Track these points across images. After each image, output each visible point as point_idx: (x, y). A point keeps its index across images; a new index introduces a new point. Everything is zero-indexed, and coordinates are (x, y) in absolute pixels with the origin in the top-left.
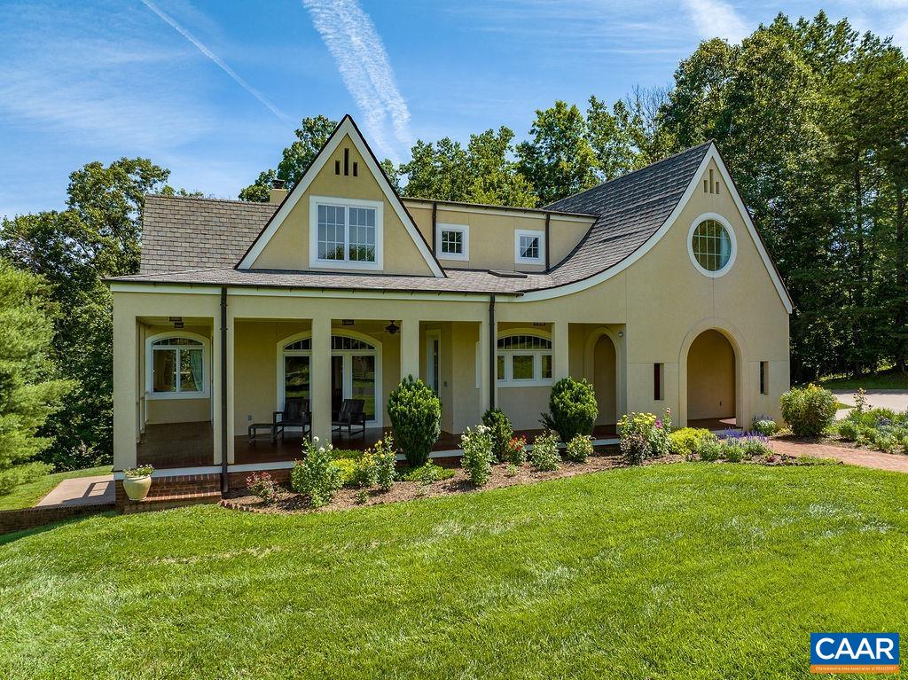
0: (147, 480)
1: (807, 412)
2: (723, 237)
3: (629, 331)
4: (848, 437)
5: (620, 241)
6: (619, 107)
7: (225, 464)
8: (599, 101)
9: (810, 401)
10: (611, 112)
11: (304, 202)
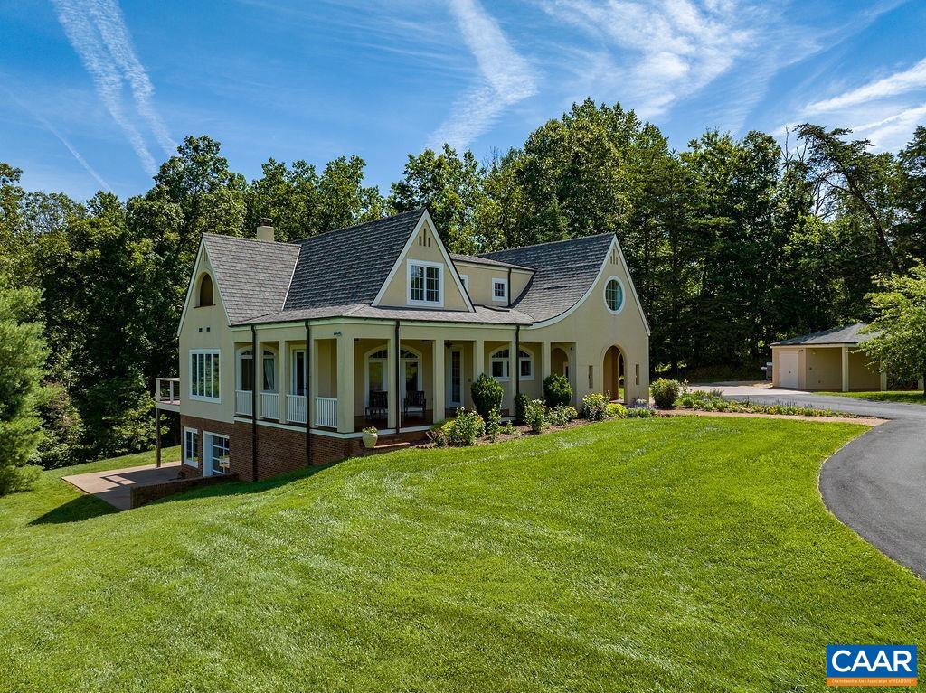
0: (376, 435)
1: (668, 393)
2: (618, 290)
3: (578, 348)
4: (688, 405)
5: (563, 290)
6: (469, 156)
7: (397, 428)
8: (451, 148)
9: (669, 386)
10: (462, 160)
11: (404, 263)
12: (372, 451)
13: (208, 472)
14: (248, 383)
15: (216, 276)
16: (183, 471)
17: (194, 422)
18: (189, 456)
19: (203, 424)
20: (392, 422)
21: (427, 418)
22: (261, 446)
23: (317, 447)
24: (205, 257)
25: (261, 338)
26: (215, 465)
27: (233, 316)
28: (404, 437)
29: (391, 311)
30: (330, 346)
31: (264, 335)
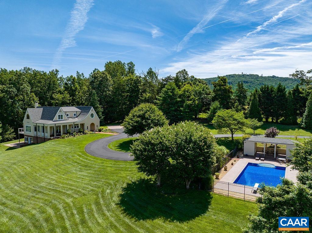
1: (101, 129)
2: (93, 115)
3: (85, 124)
5: (84, 115)
11: (57, 115)
12: (52, 139)
13: (29, 143)
14: (36, 130)
15: (30, 115)
16: (25, 143)
17: (26, 136)
18: (26, 141)
19: (28, 136)
20: (55, 136)
21: (60, 135)
22: (38, 139)
23: (45, 139)
24: (28, 112)
25: (37, 125)
26: (30, 142)
27: (33, 121)
28: (56, 138)
29: (55, 122)
30: (47, 127)
31: (38, 125)
